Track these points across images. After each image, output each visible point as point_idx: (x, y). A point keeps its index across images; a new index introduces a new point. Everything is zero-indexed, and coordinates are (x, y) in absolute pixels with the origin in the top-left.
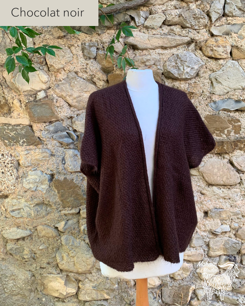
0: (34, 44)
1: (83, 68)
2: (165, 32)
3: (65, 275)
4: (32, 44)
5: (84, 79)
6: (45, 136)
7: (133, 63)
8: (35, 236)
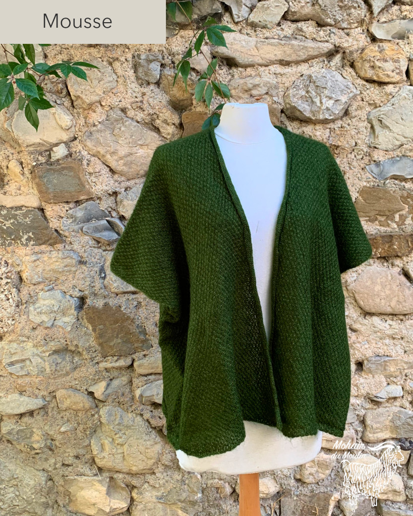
0: (46, 56)
1: (137, 102)
2: (287, 33)
3: (107, 477)
4: (42, 58)
5: (138, 122)
6: (69, 228)
7: (228, 91)
8: (53, 408)
